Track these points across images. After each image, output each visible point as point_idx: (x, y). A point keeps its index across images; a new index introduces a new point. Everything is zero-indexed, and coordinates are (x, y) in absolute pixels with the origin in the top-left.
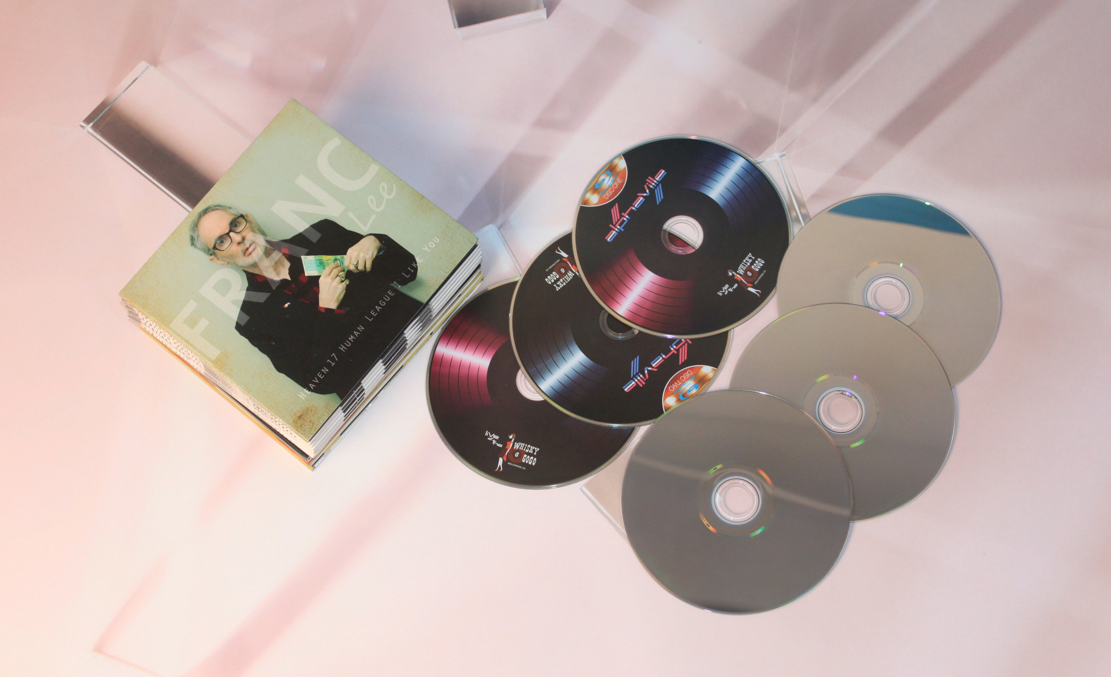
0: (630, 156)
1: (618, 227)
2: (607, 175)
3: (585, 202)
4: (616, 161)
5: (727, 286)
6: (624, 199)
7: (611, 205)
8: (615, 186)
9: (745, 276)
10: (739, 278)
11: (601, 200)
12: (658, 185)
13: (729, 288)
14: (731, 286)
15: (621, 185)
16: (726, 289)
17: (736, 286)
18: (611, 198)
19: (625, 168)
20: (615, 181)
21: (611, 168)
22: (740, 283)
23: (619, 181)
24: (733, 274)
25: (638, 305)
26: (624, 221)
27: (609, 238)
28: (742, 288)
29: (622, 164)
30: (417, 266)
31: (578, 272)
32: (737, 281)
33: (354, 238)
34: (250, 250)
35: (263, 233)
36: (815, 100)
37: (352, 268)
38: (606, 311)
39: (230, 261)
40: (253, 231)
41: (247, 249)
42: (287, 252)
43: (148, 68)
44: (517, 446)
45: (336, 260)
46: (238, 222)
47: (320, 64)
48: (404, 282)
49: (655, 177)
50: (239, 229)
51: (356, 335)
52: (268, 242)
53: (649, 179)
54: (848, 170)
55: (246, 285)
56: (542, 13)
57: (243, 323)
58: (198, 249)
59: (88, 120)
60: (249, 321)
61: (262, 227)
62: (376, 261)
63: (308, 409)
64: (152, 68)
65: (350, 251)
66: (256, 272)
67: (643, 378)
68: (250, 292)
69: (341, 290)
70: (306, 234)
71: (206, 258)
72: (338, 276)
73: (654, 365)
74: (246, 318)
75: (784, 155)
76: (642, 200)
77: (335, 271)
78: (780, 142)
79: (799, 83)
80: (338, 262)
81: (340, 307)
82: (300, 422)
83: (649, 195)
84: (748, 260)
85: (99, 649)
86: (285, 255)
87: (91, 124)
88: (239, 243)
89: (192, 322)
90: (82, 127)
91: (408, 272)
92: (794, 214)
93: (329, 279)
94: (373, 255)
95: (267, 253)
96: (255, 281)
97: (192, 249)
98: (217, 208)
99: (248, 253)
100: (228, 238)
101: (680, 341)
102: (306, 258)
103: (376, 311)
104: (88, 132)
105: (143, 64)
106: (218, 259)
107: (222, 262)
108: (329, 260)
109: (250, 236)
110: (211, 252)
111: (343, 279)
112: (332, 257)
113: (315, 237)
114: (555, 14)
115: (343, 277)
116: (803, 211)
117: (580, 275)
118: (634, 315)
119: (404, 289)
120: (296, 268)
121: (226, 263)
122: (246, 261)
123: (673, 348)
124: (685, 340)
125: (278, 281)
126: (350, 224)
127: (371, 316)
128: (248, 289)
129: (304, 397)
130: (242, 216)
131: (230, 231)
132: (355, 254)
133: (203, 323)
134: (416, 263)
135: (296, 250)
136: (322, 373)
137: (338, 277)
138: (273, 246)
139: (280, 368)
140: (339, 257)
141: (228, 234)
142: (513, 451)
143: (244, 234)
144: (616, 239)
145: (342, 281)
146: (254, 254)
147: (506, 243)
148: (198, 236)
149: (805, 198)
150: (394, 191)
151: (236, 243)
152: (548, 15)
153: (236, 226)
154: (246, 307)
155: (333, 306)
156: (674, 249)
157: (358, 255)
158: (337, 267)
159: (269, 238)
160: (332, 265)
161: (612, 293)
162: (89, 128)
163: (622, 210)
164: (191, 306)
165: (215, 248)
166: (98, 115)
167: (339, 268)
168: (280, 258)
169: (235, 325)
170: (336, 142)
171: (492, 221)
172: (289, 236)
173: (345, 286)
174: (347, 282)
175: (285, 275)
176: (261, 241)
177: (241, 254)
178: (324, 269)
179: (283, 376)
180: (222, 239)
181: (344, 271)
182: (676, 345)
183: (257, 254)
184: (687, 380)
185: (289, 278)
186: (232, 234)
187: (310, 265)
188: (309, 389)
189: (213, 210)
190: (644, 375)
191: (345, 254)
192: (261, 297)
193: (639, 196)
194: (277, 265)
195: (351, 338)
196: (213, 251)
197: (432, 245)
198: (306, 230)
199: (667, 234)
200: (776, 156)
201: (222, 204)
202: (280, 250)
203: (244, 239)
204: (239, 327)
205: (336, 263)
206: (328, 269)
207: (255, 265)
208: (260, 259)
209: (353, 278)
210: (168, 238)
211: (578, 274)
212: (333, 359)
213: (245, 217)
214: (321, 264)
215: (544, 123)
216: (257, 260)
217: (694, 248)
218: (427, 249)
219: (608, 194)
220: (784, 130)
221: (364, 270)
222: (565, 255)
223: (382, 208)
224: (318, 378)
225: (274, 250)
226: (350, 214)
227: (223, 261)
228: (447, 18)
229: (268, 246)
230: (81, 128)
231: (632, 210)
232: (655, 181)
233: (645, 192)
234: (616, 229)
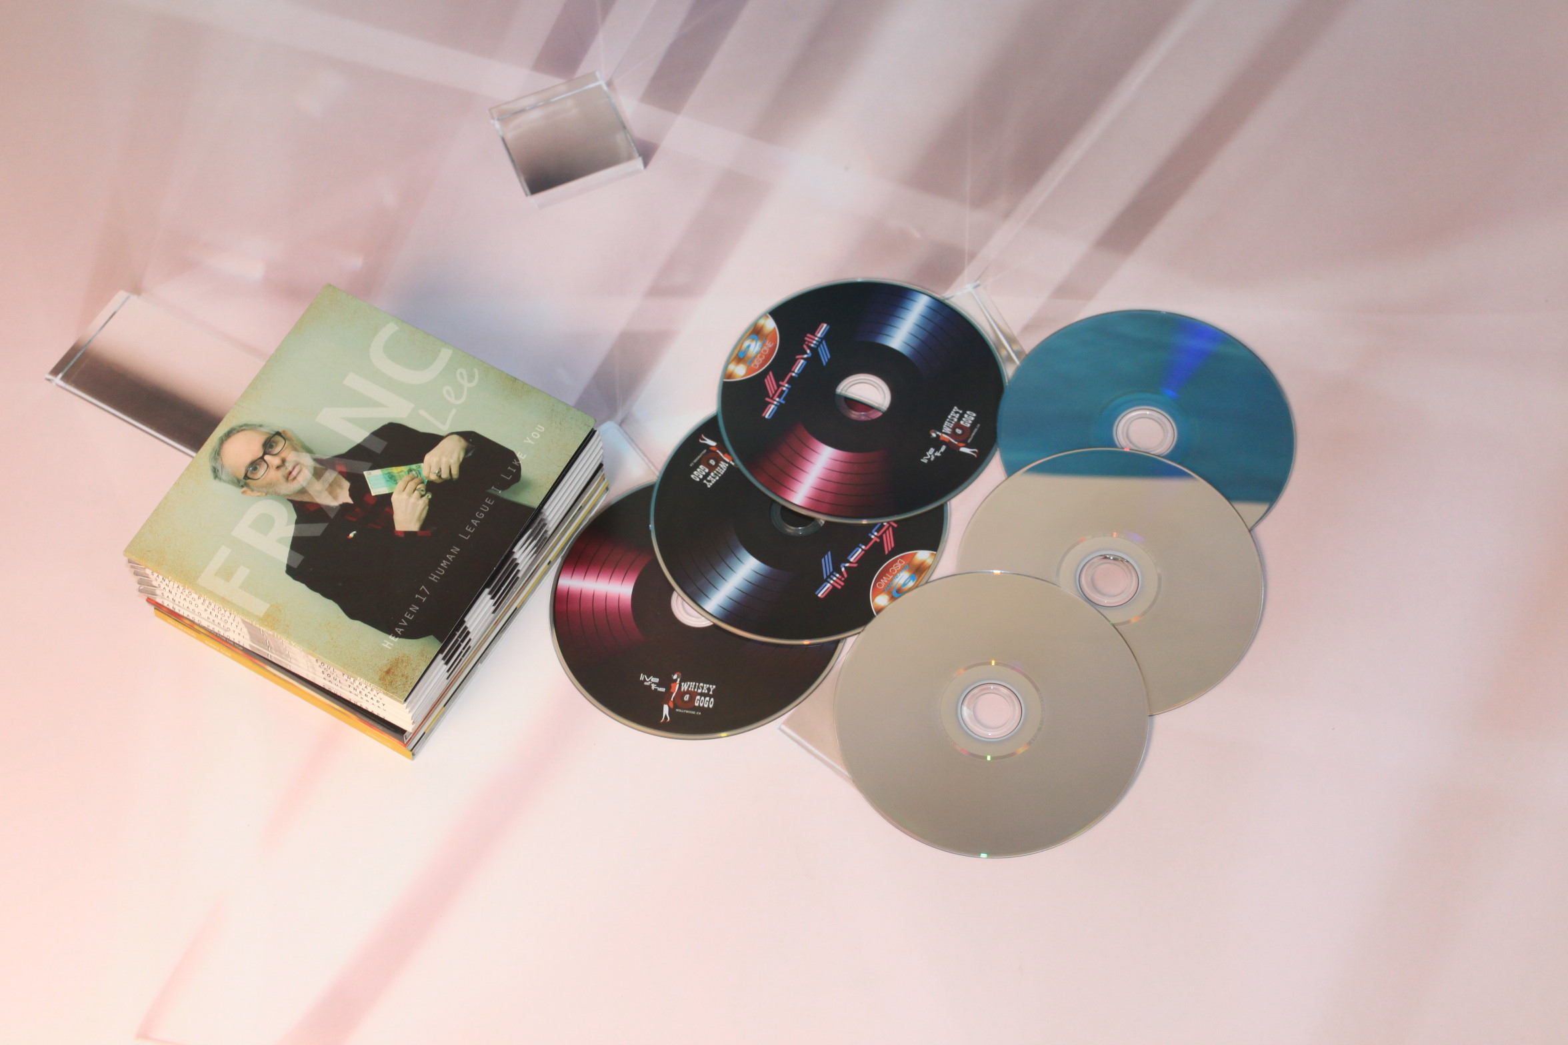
0: (777, 313)
1: (777, 399)
2: (753, 339)
3: (730, 376)
4: (762, 322)
5: (932, 450)
6: (780, 365)
7: (764, 374)
8: (765, 351)
9: (953, 435)
10: (945, 438)
11: (749, 371)
12: (820, 342)
13: (935, 452)
14: (937, 449)
15: (772, 350)
16: (931, 454)
17: (943, 448)
18: (761, 366)
19: (775, 328)
20: (763, 345)
21: (756, 331)
22: (948, 444)
23: (770, 345)
24: (937, 435)
25: (820, 490)
26: (783, 392)
27: (768, 414)
28: (952, 450)
29: (770, 325)
30: (519, 464)
31: (733, 461)
32: (944, 443)
33: (432, 441)
34: (294, 473)
35: (309, 451)
36: (1007, 215)
37: (433, 477)
38: (778, 504)
39: (270, 491)
40: (295, 450)
41: (290, 473)
42: (343, 469)
43: (128, 298)
44: (685, 687)
45: (410, 471)
46: (274, 442)
47: (355, 262)
48: (505, 485)
49: (816, 334)
50: (277, 450)
51: (450, 559)
52: (316, 460)
53: (809, 338)
54: (1064, 290)
55: (294, 516)
56: (638, 163)
57: (295, 565)
58: (224, 481)
59: (55, 372)
60: (304, 559)
61: (307, 444)
62: (463, 466)
63: (397, 660)
64: (134, 298)
65: (427, 457)
66: (305, 499)
67: (840, 577)
68: (300, 525)
69: (423, 507)
70: (367, 445)
71: (235, 491)
72: (415, 490)
73: (852, 560)
74: (299, 558)
75: (978, 285)
76: (802, 364)
77: (412, 485)
78: (969, 271)
79: (982, 199)
80: (414, 473)
81: (423, 527)
82: (389, 678)
83: (812, 356)
84: (954, 414)
86: (341, 473)
87: (60, 375)
88: (278, 468)
89: (227, 573)
90: (49, 380)
91: (509, 473)
92: (1004, 353)
93: (404, 496)
94: (459, 458)
95: (318, 474)
96: (306, 511)
97: (216, 483)
98: (244, 428)
99: (291, 477)
100: (263, 463)
101: (882, 526)
102: (370, 474)
103: (472, 526)
104: (58, 385)
105: (121, 295)
106: (252, 490)
107: (259, 494)
108: (401, 472)
109: (291, 457)
110: (242, 483)
111: (423, 493)
112: (405, 468)
113: (379, 446)
114: (655, 162)
115: (422, 491)
116: (1016, 348)
117: (736, 464)
118: (817, 502)
119: (507, 495)
120: (359, 487)
121: (264, 494)
122: (291, 488)
123: (874, 536)
124: (888, 523)
125: (337, 507)
126: (422, 423)
127: (467, 533)
128: (297, 522)
129: (389, 645)
130: (278, 434)
131: (265, 453)
132: (435, 460)
133: (242, 573)
134: (518, 460)
135: (356, 465)
136: (411, 613)
137: (416, 492)
138: (323, 465)
139: (352, 613)
140: (414, 466)
141: (262, 458)
142: (681, 694)
143: (283, 455)
144: (776, 414)
145: (422, 496)
146: (300, 478)
147: (632, 440)
148: (222, 466)
149: (1015, 331)
150: (477, 376)
151: (274, 467)
152: (646, 164)
153: (271, 447)
154: (297, 544)
155: (414, 527)
156: (855, 415)
157: (439, 462)
158: (413, 479)
159: (318, 456)
160: (406, 478)
161: (785, 476)
162: (58, 380)
163: (779, 378)
164: (224, 553)
165: (246, 477)
166: (68, 363)
167: (416, 481)
168: (335, 479)
169: (285, 569)
170: (391, 328)
171: (610, 417)
172: (344, 449)
173: (427, 501)
174: (429, 496)
175: (344, 497)
176: (307, 461)
177: (282, 480)
178: (397, 483)
179: (358, 624)
180: (254, 465)
181: (422, 482)
182: (878, 531)
183: (304, 477)
184: (899, 571)
185: (350, 501)
186: (267, 457)
187: (377, 481)
188: (396, 635)
189: (238, 432)
190: (841, 573)
191: (422, 461)
192: (317, 529)
193: (798, 359)
194: (332, 488)
195: (444, 564)
196: (245, 480)
197: (536, 435)
198: (365, 440)
199: (843, 399)
200: (969, 287)
201: (249, 423)
202: (334, 469)
203: (284, 461)
204: (291, 571)
205: (411, 474)
206: (401, 484)
207: (303, 491)
208: (308, 483)
209: (437, 490)
210: (183, 474)
211: (733, 464)
212: (423, 593)
213: (283, 435)
214: (392, 478)
215: (657, 291)
216: (304, 484)
217: (878, 410)
218: (530, 441)
219: (757, 363)
220: (973, 256)
221: (449, 478)
222: (712, 443)
223: (463, 400)
224: (406, 620)
225: (326, 470)
226: (422, 412)
227: (259, 492)
228: (515, 185)
229: (318, 466)
230: (48, 382)
231: (791, 377)
232: (817, 339)
233: (806, 353)
234: (775, 403)
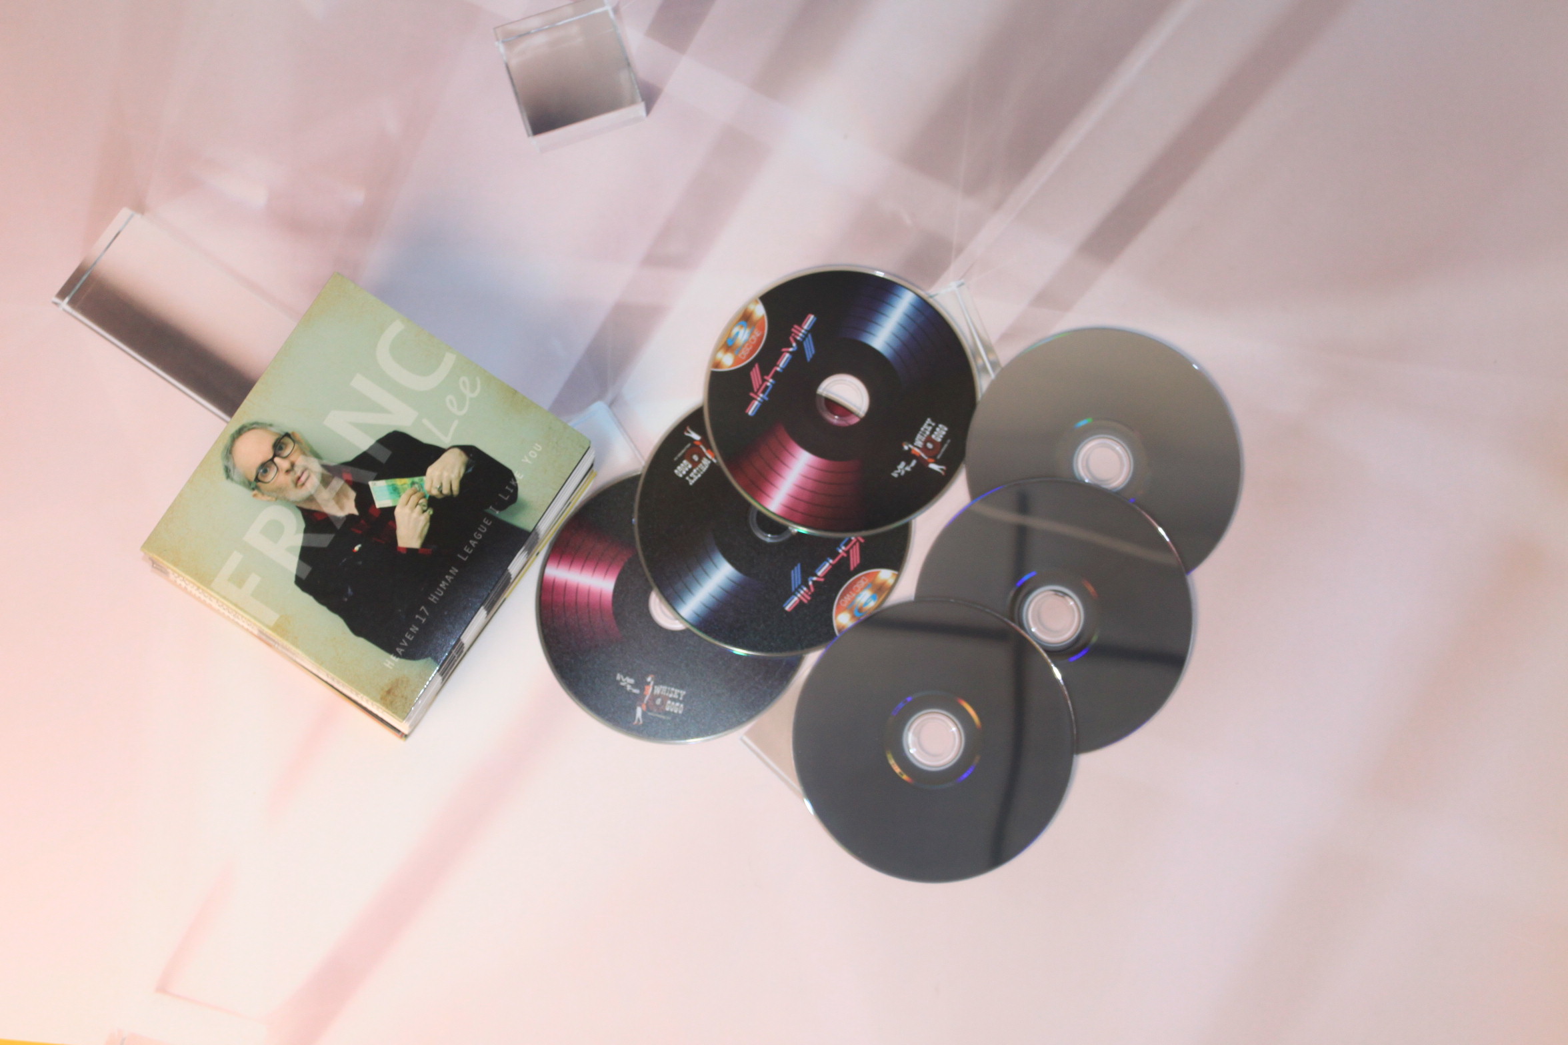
0: (769, 299)
1: (761, 395)
2: (742, 326)
3: (717, 364)
4: (752, 307)
5: (903, 464)
6: (766, 357)
7: (750, 366)
8: (753, 340)
9: (924, 449)
10: (917, 452)
11: (736, 361)
12: (806, 336)
13: (905, 466)
14: (908, 463)
15: (760, 339)
16: (902, 468)
17: (914, 463)
18: (748, 357)
19: (763, 317)
20: (752, 333)
21: (746, 318)
22: (919, 458)
23: (757, 334)
24: (910, 449)
25: (795, 498)
26: (767, 387)
27: (751, 411)
28: (922, 466)
29: (760, 311)
30: (517, 484)
31: (715, 458)
32: (915, 457)
33: (434, 453)
34: (303, 479)
35: (317, 456)
36: (997, 206)
37: (435, 492)
38: (755, 508)
39: (279, 495)
40: (304, 453)
41: (299, 478)
42: (350, 478)
43: (132, 216)
44: (658, 690)
45: (413, 483)
46: (283, 443)
47: (357, 196)
48: (503, 506)
49: (803, 325)
50: (286, 452)
51: (449, 580)
52: (325, 467)
53: (796, 329)
54: (1045, 298)
55: (303, 525)
56: (640, 108)
57: (304, 576)
58: (236, 482)
59: (62, 294)
60: (311, 573)
61: (315, 448)
62: (465, 481)
63: (397, 680)
64: (138, 216)
65: (430, 470)
66: (313, 507)
67: (807, 591)
68: (308, 535)
69: (424, 523)
70: (372, 453)
71: (246, 494)
72: (417, 504)
73: (819, 574)
74: (307, 569)
75: (962, 284)
76: (788, 358)
77: (414, 499)
78: (955, 267)
79: (974, 187)
80: (416, 486)
81: (424, 544)
82: (389, 698)
83: (797, 350)
84: (927, 427)
85: (162, 988)
86: (347, 482)
87: (67, 299)
88: (288, 472)
89: (239, 579)
90: (56, 304)
91: (507, 493)
92: (980, 362)
93: (407, 510)
94: (459, 473)
95: (325, 482)
96: (314, 520)
97: (228, 484)
98: (254, 426)
99: (300, 483)
100: (273, 466)
101: (850, 540)
102: (375, 484)
103: (470, 546)
104: (64, 310)
105: (125, 212)
106: (263, 494)
107: (269, 498)
108: (405, 484)
109: (301, 461)
110: (253, 486)
111: (425, 508)
112: (407, 481)
113: (384, 456)
114: (659, 107)
115: (424, 506)
116: (992, 357)
117: (718, 462)
118: (790, 511)
119: (503, 515)
120: (364, 498)
121: (274, 499)
122: (299, 494)
123: (842, 550)
124: (856, 538)
125: (343, 518)
126: (427, 434)
127: (465, 554)
128: (306, 531)
129: (390, 665)
130: (287, 435)
131: (275, 456)
132: (437, 473)
133: (254, 581)
134: (515, 480)
135: (362, 474)
136: (411, 633)
137: (418, 507)
138: (331, 472)
139: (358, 628)
140: (416, 479)
141: (272, 460)
142: (654, 697)
143: (292, 458)
144: (759, 411)
145: (424, 511)
146: (308, 485)
147: (620, 424)
148: (234, 466)
149: (993, 339)
150: (479, 386)
151: (284, 471)
152: (648, 110)
153: (281, 449)
154: (307, 554)
155: (416, 544)
156: (835, 420)
157: (441, 476)
158: (415, 493)
159: (326, 462)
160: (409, 491)
161: (761, 483)
162: (64, 304)
163: (764, 372)
164: (235, 559)
165: (257, 479)
166: (74, 285)
167: (418, 495)
168: (341, 488)
169: (293, 579)
170: (397, 327)
172: (350, 456)
173: (428, 517)
174: (430, 512)
175: (350, 508)
176: (315, 466)
177: (292, 486)
178: (400, 496)
179: (362, 642)
180: (265, 467)
181: (424, 497)
182: (846, 545)
183: (313, 483)
184: (862, 589)
185: (355, 512)
186: (277, 460)
187: (382, 493)
188: (397, 655)
189: (249, 430)
190: (808, 587)
191: (423, 473)
192: (323, 540)
193: (784, 352)
194: (339, 497)
195: (443, 585)
196: (256, 483)
197: (533, 454)
198: (372, 448)
199: (823, 401)
200: (953, 285)
201: (260, 421)
202: (341, 477)
203: (293, 465)
204: (299, 582)
205: (413, 488)
206: (404, 497)
207: (311, 499)
208: (316, 491)
209: (438, 505)
210: (196, 472)
211: (715, 461)
212: (422, 614)
213: (292, 436)
214: (396, 491)
215: (655, 259)
216: (313, 492)
217: (857, 416)
218: (527, 460)
219: (745, 352)
220: (960, 250)
221: (450, 494)
222: (696, 437)
223: (464, 411)
224: (407, 640)
225: (333, 477)
226: (426, 422)
227: (269, 496)
228: (517, 123)
229: (326, 472)
230: (54, 306)
231: (776, 372)
232: (803, 331)
233: (791, 346)
234: (759, 399)
